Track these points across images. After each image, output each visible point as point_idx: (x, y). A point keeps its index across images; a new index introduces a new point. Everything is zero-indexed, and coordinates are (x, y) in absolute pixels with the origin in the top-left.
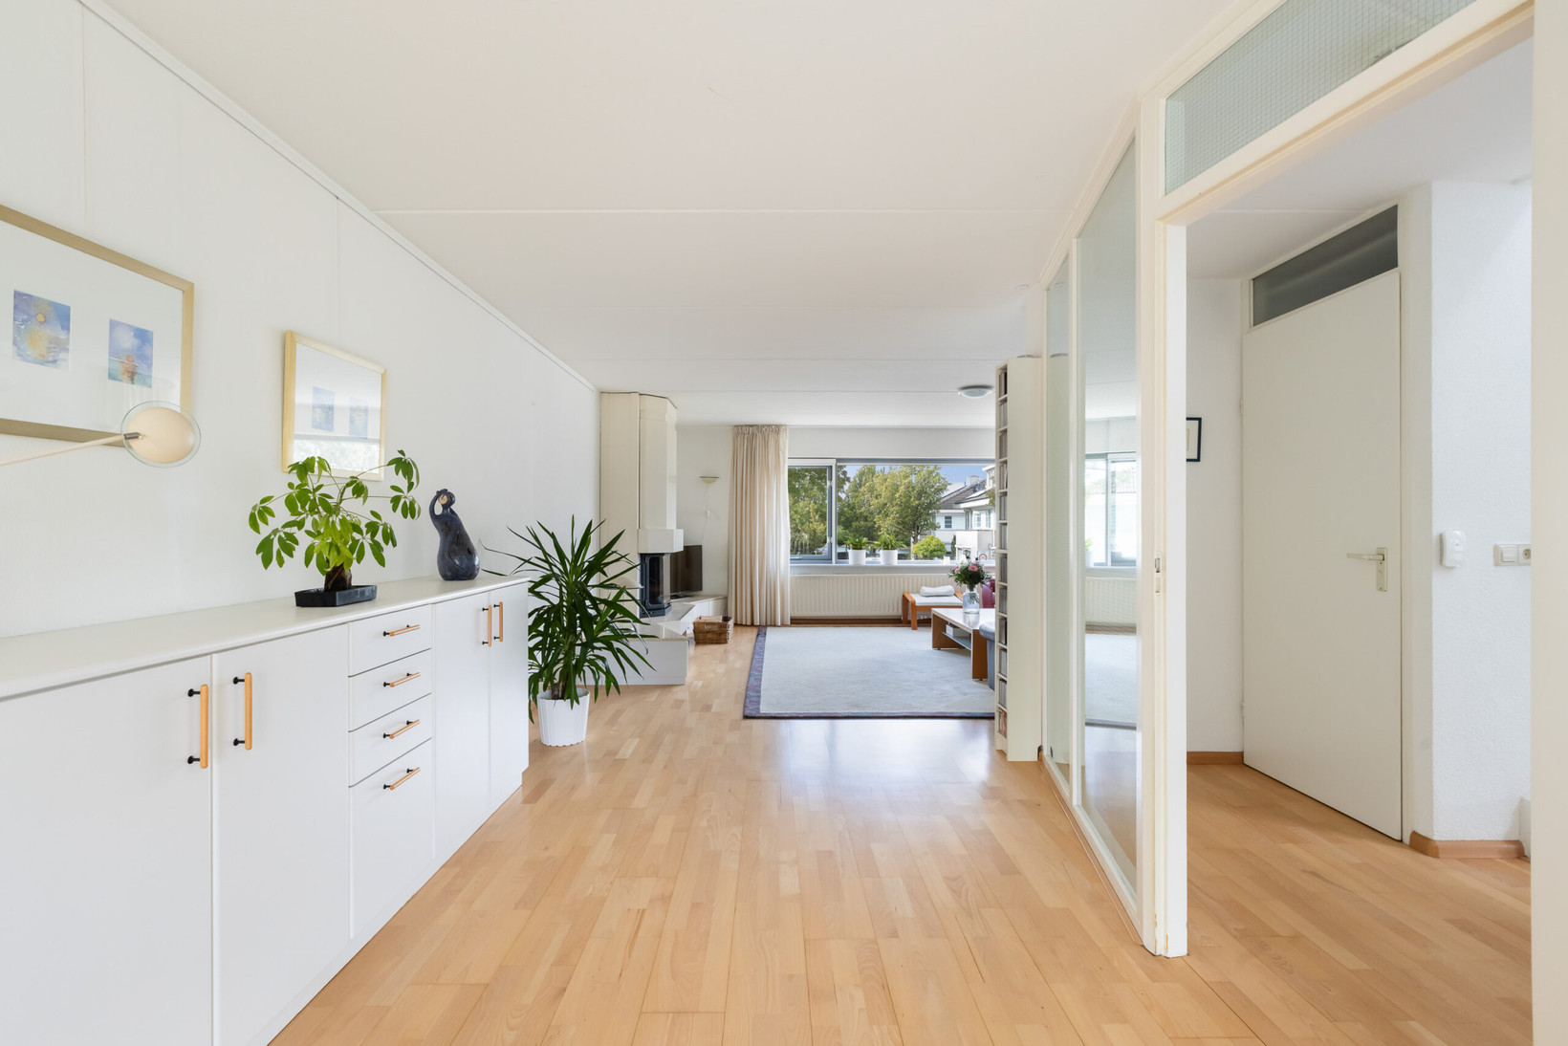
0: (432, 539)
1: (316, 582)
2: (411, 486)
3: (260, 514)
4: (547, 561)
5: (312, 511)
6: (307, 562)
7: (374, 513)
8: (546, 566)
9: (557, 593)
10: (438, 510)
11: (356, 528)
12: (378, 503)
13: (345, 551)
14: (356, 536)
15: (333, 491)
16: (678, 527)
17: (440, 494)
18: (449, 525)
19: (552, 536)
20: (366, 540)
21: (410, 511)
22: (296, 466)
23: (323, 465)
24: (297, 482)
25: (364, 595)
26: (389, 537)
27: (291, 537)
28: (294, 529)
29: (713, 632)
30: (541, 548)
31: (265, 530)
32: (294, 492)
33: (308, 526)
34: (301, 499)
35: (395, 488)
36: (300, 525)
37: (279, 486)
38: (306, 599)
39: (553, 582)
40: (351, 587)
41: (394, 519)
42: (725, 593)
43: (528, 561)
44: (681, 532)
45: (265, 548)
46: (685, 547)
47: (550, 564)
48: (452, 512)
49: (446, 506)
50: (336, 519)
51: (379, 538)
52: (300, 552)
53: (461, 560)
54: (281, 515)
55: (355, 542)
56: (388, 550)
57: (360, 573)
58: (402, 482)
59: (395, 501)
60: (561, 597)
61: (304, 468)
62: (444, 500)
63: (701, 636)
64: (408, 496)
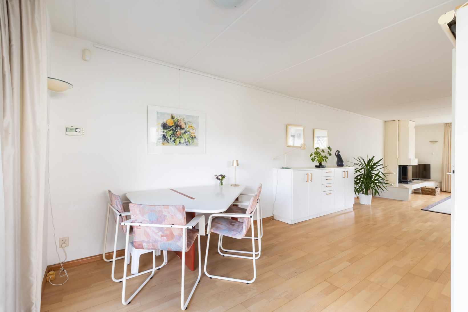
0: (336, 159)
1: (318, 164)
2: (330, 151)
3: (311, 155)
4: (362, 165)
5: (318, 154)
6: (317, 161)
7: (325, 155)
8: (362, 166)
9: (364, 171)
10: (337, 154)
11: (323, 157)
12: (326, 153)
13: (321, 160)
14: (323, 158)
15: (320, 152)
16: (415, 158)
17: (337, 151)
18: (339, 157)
19: (363, 159)
20: (324, 159)
21: (330, 155)
22: (315, 149)
23: (319, 148)
24: (316, 151)
25: (324, 167)
26: (327, 158)
27: (315, 158)
28: (315, 157)
29: (429, 191)
30: (361, 162)
31: (312, 157)
32: (315, 152)
33: (317, 157)
34: (316, 153)
35: (328, 151)
36: (316, 156)
37: (313, 151)
38: (317, 167)
39: (363, 169)
40: (322, 165)
41: (328, 156)
42: (441, 181)
43: (356, 164)
44: (417, 160)
45: (312, 159)
46: (418, 164)
47: (363, 166)
48: (339, 154)
49: (338, 153)
50: (320, 156)
51: (326, 158)
52: (316, 160)
53: (340, 163)
54: (314, 155)
55: (323, 159)
56: (327, 160)
57: (323, 163)
58: (329, 151)
59: (328, 153)
60: (364, 172)
61: (316, 149)
62: (338, 152)
63: (424, 192)
64: (330, 153)
